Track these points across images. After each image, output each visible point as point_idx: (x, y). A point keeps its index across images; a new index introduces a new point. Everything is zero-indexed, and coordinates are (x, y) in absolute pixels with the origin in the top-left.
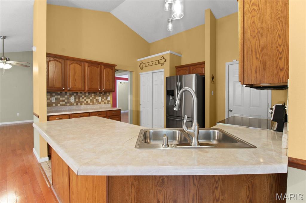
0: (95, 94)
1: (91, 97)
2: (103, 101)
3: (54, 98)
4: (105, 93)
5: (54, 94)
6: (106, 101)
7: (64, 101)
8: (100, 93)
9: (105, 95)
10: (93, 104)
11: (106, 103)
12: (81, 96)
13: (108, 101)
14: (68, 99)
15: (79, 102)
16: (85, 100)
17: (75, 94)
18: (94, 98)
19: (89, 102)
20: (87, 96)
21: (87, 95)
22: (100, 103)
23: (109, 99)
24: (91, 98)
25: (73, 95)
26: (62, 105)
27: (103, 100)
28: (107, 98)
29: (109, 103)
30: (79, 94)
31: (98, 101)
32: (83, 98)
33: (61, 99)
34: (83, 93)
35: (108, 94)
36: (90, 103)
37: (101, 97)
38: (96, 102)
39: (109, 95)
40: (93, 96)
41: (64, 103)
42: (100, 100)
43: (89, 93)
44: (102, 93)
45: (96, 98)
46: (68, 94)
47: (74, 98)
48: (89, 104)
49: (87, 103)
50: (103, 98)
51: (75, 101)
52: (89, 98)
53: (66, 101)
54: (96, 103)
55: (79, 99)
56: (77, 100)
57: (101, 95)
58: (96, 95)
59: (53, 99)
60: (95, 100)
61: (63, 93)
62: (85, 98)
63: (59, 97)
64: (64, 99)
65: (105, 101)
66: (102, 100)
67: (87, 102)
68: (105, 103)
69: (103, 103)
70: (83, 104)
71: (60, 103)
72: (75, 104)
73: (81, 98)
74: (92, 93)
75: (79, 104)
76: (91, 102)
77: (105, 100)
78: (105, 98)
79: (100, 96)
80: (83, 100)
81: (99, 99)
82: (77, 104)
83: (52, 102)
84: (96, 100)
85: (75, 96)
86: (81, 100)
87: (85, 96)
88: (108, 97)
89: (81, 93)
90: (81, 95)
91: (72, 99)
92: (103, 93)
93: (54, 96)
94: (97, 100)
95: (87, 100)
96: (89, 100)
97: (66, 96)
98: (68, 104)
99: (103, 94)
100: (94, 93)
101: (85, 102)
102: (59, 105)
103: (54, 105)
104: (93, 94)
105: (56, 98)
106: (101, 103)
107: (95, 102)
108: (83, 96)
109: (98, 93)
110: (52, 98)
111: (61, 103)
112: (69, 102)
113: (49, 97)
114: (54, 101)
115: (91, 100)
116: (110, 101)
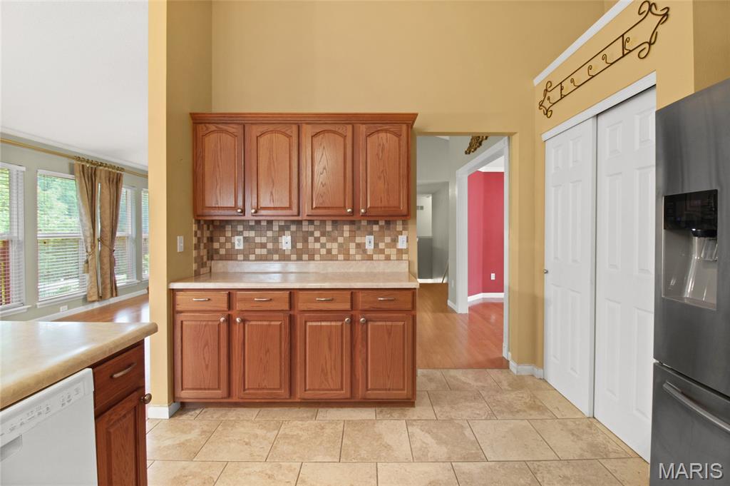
0: (354, 227)
1: (342, 235)
2: (382, 251)
3: (241, 238)
4: (388, 223)
5: (240, 228)
6: (394, 251)
7: (263, 246)
8: (370, 222)
9: (389, 229)
10: (348, 258)
11: (393, 257)
12: (312, 234)
13: (400, 252)
14: (276, 240)
15: (306, 250)
16: (323, 246)
17: (293, 228)
18: (352, 238)
19: (335, 252)
20: (328, 232)
21: (329, 228)
22: (370, 258)
23: (402, 243)
24: (340, 240)
25: (288, 228)
26: (260, 258)
27: (381, 246)
28: (395, 241)
29: (405, 256)
30: (306, 227)
31: (365, 251)
32: (317, 240)
33: (258, 240)
34: (317, 223)
35: (399, 227)
36: (337, 256)
37: (372, 237)
38: (357, 253)
39: (405, 229)
40: (346, 234)
41: (264, 251)
42: (370, 247)
43: (334, 222)
44: (376, 223)
45: (358, 240)
46: (276, 228)
47: (290, 237)
48: (334, 258)
49: (329, 256)
50: (383, 241)
51: (293, 246)
52: (335, 240)
53: (270, 246)
54: (358, 257)
55: (305, 241)
56: (300, 245)
57: (376, 228)
58: (359, 229)
59: (239, 241)
60: (352, 245)
61: (262, 224)
62: (323, 240)
63: (252, 234)
64: (264, 240)
65: (387, 251)
66: (376, 245)
67: (329, 251)
68: (388, 258)
69: (382, 257)
70: (317, 257)
71: (254, 253)
72: (294, 257)
73: (311, 239)
74: (345, 222)
75: (305, 257)
76: (340, 252)
77: (388, 246)
78: (388, 240)
79: (371, 233)
80: (317, 246)
81: (369, 242)
82: (299, 259)
83: (237, 247)
84: (359, 246)
85: (292, 233)
86: (312, 244)
87: (323, 234)
88: (400, 237)
89: (311, 222)
90: (311, 228)
91: (286, 242)
92: (382, 223)
93: (240, 233)
94: (360, 246)
95: (329, 246)
96: (334, 247)
97: (270, 234)
98: (276, 257)
99: (381, 227)
100: (352, 223)
101: (323, 251)
102: (252, 257)
103: (240, 257)
104: (346, 228)
105: (244, 238)
106: (375, 257)
107: (352, 251)
108: (317, 234)
109: (364, 223)
110: (237, 238)
111: (258, 251)
112: (277, 250)
113: (229, 234)
114: (241, 247)
115: (340, 245)
116: (406, 251)
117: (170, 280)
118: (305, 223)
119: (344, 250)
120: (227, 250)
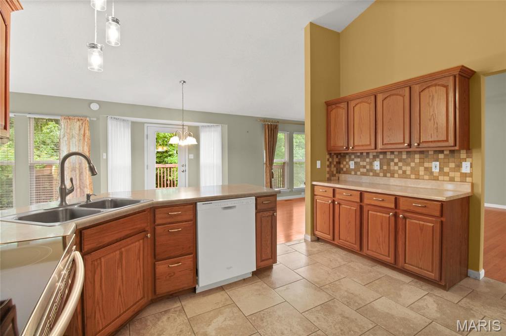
0: (422, 156)
1: (414, 162)
2: (447, 174)
3: (353, 162)
4: (452, 152)
5: (353, 157)
6: (458, 174)
7: (364, 167)
9: (454, 157)
10: (418, 177)
11: (457, 179)
12: (393, 160)
13: (464, 176)
14: (371, 164)
15: (389, 171)
16: (400, 168)
17: (381, 156)
18: (421, 163)
19: (408, 173)
20: (404, 159)
21: (404, 156)
22: (436, 179)
23: (466, 168)
24: (413, 164)
25: (378, 157)
26: (363, 174)
27: (446, 170)
28: (459, 166)
29: (468, 179)
30: (389, 156)
31: (432, 173)
32: (396, 164)
33: (362, 164)
34: (396, 153)
35: (463, 156)
36: (410, 175)
37: (438, 163)
38: (425, 174)
39: (468, 157)
40: (417, 161)
41: (365, 170)
42: (436, 170)
43: (408, 153)
44: (442, 152)
45: (426, 165)
46: (371, 157)
47: (379, 162)
48: (408, 177)
49: (404, 175)
50: (448, 166)
51: (381, 168)
52: (408, 165)
53: (368, 167)
54: (426, 177)
55: (389, 165)
56: (385, 167)
57: (441, 156)
58: (427, 157)
59: (352, 164)
60: (422, 169)
61: (364, 154)
62: (400, 164)
63: (359, 160)
64: (365, 164)
65: (452, 174)
66: (441, 169)
67: (404, 172)
68: (452, 180)
69: (447, 178)
70: (396, 175)
71: (359, 171)
72: (381, 174)
73: (392, 164)
74: (416, 153)
75: (388, 175)
76: (412, 173)
77: (452, 170)
78: (452, 165)
79: (437, 160)
80: (396, 168)
81: (435, 167)
82: (385, 176)
83: (351, 167)
84: (426, 169)
85: (381, 159)
86: (393, 167)
87: (400, 160)
88: (464, 163)
89: (392, 153)
90: (392, 157)
91: (377, 165)
92: (446, 152)
93: (353, 160)
94: (428, 170)
95: (404, 168)
96: (408, 169)
97: (368, 160)
98: (371, 174)
99: (446, 155)
100: (421, 152)
101: (400, 172)
102: (359, 173)
103: (353, 173)
104: (417, 156)
105: (355, 162)
106: (441, 178)
107: (422, 173)
108: (396, 160)
109: (431, 153)
110: (351, 162)
111: (362, 170)
112: (372, 170)
113: (347, 160)
114: (353, 168)
115: (412, 168)
116: (471, 175)
117: (312, 180)
118: (388, 154)
119: (415, 171)
120: (347, 168)
